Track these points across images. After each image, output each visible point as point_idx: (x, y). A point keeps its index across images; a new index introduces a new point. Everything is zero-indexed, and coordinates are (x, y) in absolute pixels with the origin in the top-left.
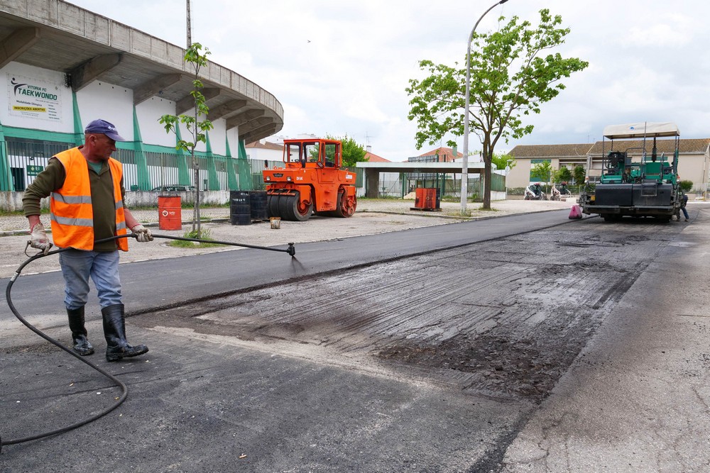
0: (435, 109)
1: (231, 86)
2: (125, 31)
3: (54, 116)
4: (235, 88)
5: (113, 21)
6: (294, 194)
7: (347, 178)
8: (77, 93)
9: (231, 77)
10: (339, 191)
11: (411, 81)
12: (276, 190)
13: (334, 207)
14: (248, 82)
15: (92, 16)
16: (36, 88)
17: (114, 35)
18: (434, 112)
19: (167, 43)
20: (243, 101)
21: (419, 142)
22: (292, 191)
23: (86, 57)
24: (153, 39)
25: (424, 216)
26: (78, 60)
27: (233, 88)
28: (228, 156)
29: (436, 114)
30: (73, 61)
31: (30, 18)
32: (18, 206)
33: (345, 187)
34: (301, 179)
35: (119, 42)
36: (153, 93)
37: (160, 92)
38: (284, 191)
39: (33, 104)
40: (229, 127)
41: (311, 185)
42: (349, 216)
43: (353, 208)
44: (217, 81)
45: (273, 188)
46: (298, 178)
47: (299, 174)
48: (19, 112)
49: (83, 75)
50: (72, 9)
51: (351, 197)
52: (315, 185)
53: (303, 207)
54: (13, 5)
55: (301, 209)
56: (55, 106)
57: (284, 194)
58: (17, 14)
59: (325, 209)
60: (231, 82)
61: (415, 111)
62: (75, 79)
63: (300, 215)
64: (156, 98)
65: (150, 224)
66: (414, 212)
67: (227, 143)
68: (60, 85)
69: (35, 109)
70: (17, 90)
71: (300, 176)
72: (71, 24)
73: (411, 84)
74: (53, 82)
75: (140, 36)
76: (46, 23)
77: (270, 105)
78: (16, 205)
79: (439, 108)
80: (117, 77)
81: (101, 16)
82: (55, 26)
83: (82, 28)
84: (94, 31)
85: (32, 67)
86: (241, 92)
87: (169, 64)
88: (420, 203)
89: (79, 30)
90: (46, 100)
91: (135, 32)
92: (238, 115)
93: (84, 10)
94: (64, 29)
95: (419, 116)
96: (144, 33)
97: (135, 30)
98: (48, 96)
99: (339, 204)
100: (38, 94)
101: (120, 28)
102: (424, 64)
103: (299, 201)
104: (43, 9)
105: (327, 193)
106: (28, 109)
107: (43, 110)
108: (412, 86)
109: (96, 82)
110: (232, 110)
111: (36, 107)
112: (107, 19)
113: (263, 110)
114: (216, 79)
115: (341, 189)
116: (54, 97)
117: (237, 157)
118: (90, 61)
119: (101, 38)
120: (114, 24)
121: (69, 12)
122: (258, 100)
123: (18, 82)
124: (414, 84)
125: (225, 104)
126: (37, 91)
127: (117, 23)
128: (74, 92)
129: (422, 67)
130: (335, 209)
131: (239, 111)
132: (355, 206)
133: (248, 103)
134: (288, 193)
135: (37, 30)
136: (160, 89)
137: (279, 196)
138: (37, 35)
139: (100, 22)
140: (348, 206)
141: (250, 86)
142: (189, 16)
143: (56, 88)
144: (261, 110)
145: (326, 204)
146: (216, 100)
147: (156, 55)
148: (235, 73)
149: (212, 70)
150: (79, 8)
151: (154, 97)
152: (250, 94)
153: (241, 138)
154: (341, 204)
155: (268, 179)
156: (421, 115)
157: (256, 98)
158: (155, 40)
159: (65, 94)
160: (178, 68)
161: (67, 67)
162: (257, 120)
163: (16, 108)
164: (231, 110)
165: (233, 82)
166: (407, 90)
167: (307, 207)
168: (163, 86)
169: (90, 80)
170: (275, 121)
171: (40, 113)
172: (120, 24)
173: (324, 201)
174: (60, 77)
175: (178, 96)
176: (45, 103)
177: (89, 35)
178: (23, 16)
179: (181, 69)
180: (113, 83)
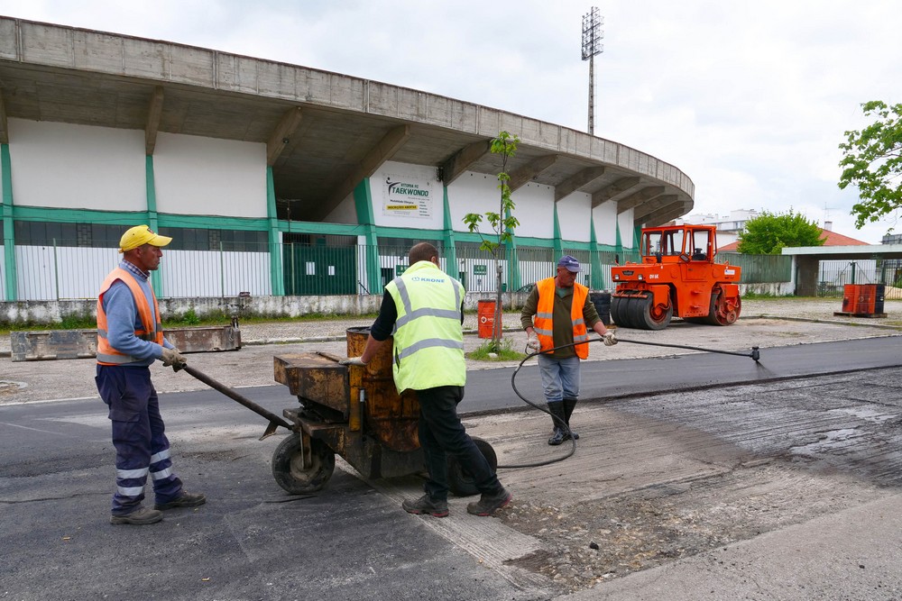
0: (885, 170)
1: (618, 162)
2: (494, 116)
3: (424, 214)
4: (623, 164)
5: (482, 107)
6: (645, 296)
7: (726, 273)
8: (449, 187)
9: (618, 151)
10: (713, 291)
11: (847, 133)
12: (626, 292)
13: (705, 312)
14: (641, 155)
15: (460, 104)
16: (409, 185)
17: (482, 122)
18: (885, 174)
19: (540, 121)
20: (635, 178)
21: (860, 217)
22: (644, 292)
23: (456, 148)
24: (524, 120)
25: (848, 324)
26: (449, 152)
27: (620, 164)
28: (619, 245)
29: (885, 178)
30: (444, 153)
31: (400, 116)
32: (364, 310)
33: (722, 285)
34: (657, 277)
35: (487, 129)
36: (527, 179)
37: (534, 178)
38: (635, 293)
39: (406, 202)
40: (620, 210)
41: (671, 285)
42: (728, 324)
43: (734, 313)
44: (600, 159)
45: (623, 288)
46: (651, 276)
47: (654, 270)
48: (392, 211)
49: (453, 167)
50: (440, 100)
51: (732, 299)
52: (677, 284)
53: (658, 312)
54: (385, 106)
55: (655, 315)
56: (426, 203)
57: (635, 296)
58: (388, 114)
59: (691, 315)
60: (617, 158)
61: (849, 175)
62: (445, 174)
63: (653, 323)
64: (532, 184)
65: (472, 331)
66: (837, 319)
67: (617, 229)
68: (431, 180)
69: (407, 207)
70: (392, 189)
71: (655, 274)
72: (439, 116)
73: (848, 137)
74: (424, 177)
75: (510, 119)
76: (415, 119)
77: (672, 179)
78: (362, 308)
79: (890, 168)
80: (488, 166)
81: (469, 104)
82: (423, 121)
83: (449, 119)
84: (461, 120)
85: (407, 164)
86: (631, 168)
87: (542, 145)
88: (849, 305)
89: (446, 121)
90: (418, 196)
91: (504, 115)
92: (632, 196)
93: (452, 100)
94: (432, 123)
95: (856, 181)
96: (514, 115)
97: (505, 112)
98: (419, 193)
99: (714, 307)
100: (410, 192)
101: (488, 113)
102: (870, 106)
103: (652, 305)
104: (412, 106)
105: (694, 294)
106: (401, 207)
107: (415, 207)
108: (849, 140)
109: (467, 173)
110: (621, 190)
111: (408, 204)
112: (475, 105)
113: (663, 187)
114: (600, 156)
115: (716, 288)
116: (425, 193)
117: (631, 246)
118: (460, 151)
119: (468, 128)
120: (483, 110)
121: (437, 105)
122: (654, 176)
123: (392, 181)
124: (852, 137)
125: (614, 184)
126: (409, 188)
127: (485, 108)
128: (445, 186)
129: (867, 112)
130: (707, 314)
131: (632, 190)
132: (738, 310)
133: (642, 180)
134: (639, 295)
135: (407, 128)
136: (533, 174)
137: (629, 298)
138: (407, 133)
139: (468, 110)
140: (726, 311)
141: (643, 160)
142: (592, 81)
143: (428, 184)
144: (661, 187)
145: (693, 309)
146: (600, 181)
147: (527, 137)
148: (623, 146)
149: (594, 146)
150: (447, 99)
151: (529, 183)
152: (643, 169)
153: (637, 223)
154: (717, 308)
155: (617, 278)
156: (859, 180)
157: (652, 173)
158: (527, 120)
159: (436, 190)
160: (552, 148)
161: (439, 160)
162: (658, 199)
163: (389, 207)
164: (619, 190)
165: (620, 157)
166: (842, 146)
167: (664, 312)
168: (537, 170)
169: (460, 171)
170: (680, 199)
171: (411, 211)
172: (489, 109)
173: (691, 304)
174: (432, 171)
175: (557, 180)
176: (416, 200)
177: (456, 126)
178: (393, 115)
179: (556, 149)
180: (485, 172)
